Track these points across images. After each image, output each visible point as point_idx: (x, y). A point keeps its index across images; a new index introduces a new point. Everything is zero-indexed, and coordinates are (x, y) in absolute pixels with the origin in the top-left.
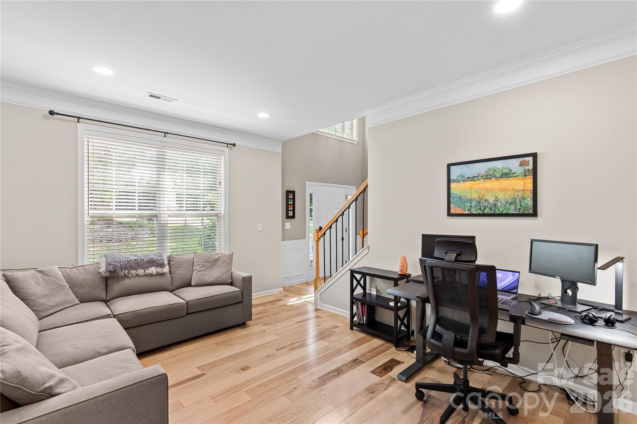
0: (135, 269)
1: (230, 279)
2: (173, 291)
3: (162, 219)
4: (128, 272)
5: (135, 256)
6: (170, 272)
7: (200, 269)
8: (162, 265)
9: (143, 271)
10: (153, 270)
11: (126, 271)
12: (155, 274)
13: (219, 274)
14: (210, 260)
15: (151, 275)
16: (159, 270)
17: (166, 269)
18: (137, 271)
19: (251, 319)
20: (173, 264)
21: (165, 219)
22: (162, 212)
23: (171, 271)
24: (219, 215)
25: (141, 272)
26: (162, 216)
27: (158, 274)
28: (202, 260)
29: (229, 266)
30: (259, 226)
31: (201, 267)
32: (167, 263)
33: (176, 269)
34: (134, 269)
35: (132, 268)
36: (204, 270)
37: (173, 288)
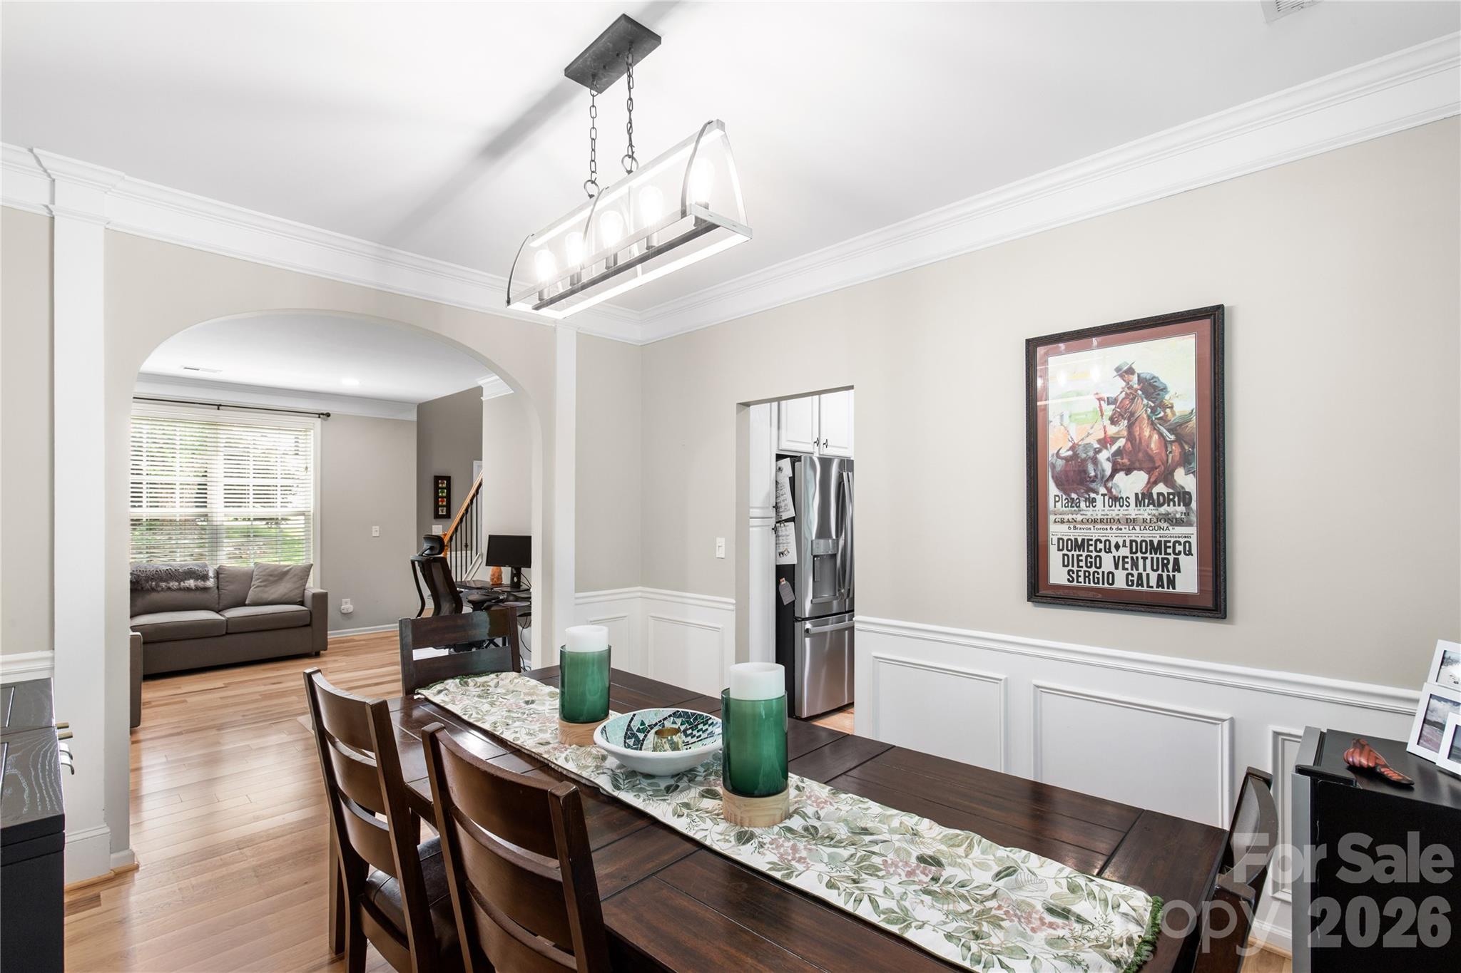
0: (166, 581)
1: (299, 598)
2: (220, 611)
3: (215, 519)
4: (156, 584)
5: (168, 565)
6: (218, 587)
7: (259, 584)
8: (205, 577)
9: (177, 584)
10: (191, 583)
11: (154, 583)
12: (194, 588)
13: (285, 591)
14: (276, 573)
15: (188, 589)
16: (200, 583)
17: (211, 583)
18: (169, 583)
19: (326, 649)
20: (223, 578)
21: (219, 519)
22: (214, 510)
23: (220, 586)
24: (306, 513)
25: (174, 584)
26: (214, 515)
27: (197, 589)
28: (264, 573)
29: (301, 582)
30: (374, 530)
31: (261, 582)
32: (213, 576)
33: (227, 583)
34: (164, 581)
35: (162, 580)
36: (265, 586)
37: (220, 608)
